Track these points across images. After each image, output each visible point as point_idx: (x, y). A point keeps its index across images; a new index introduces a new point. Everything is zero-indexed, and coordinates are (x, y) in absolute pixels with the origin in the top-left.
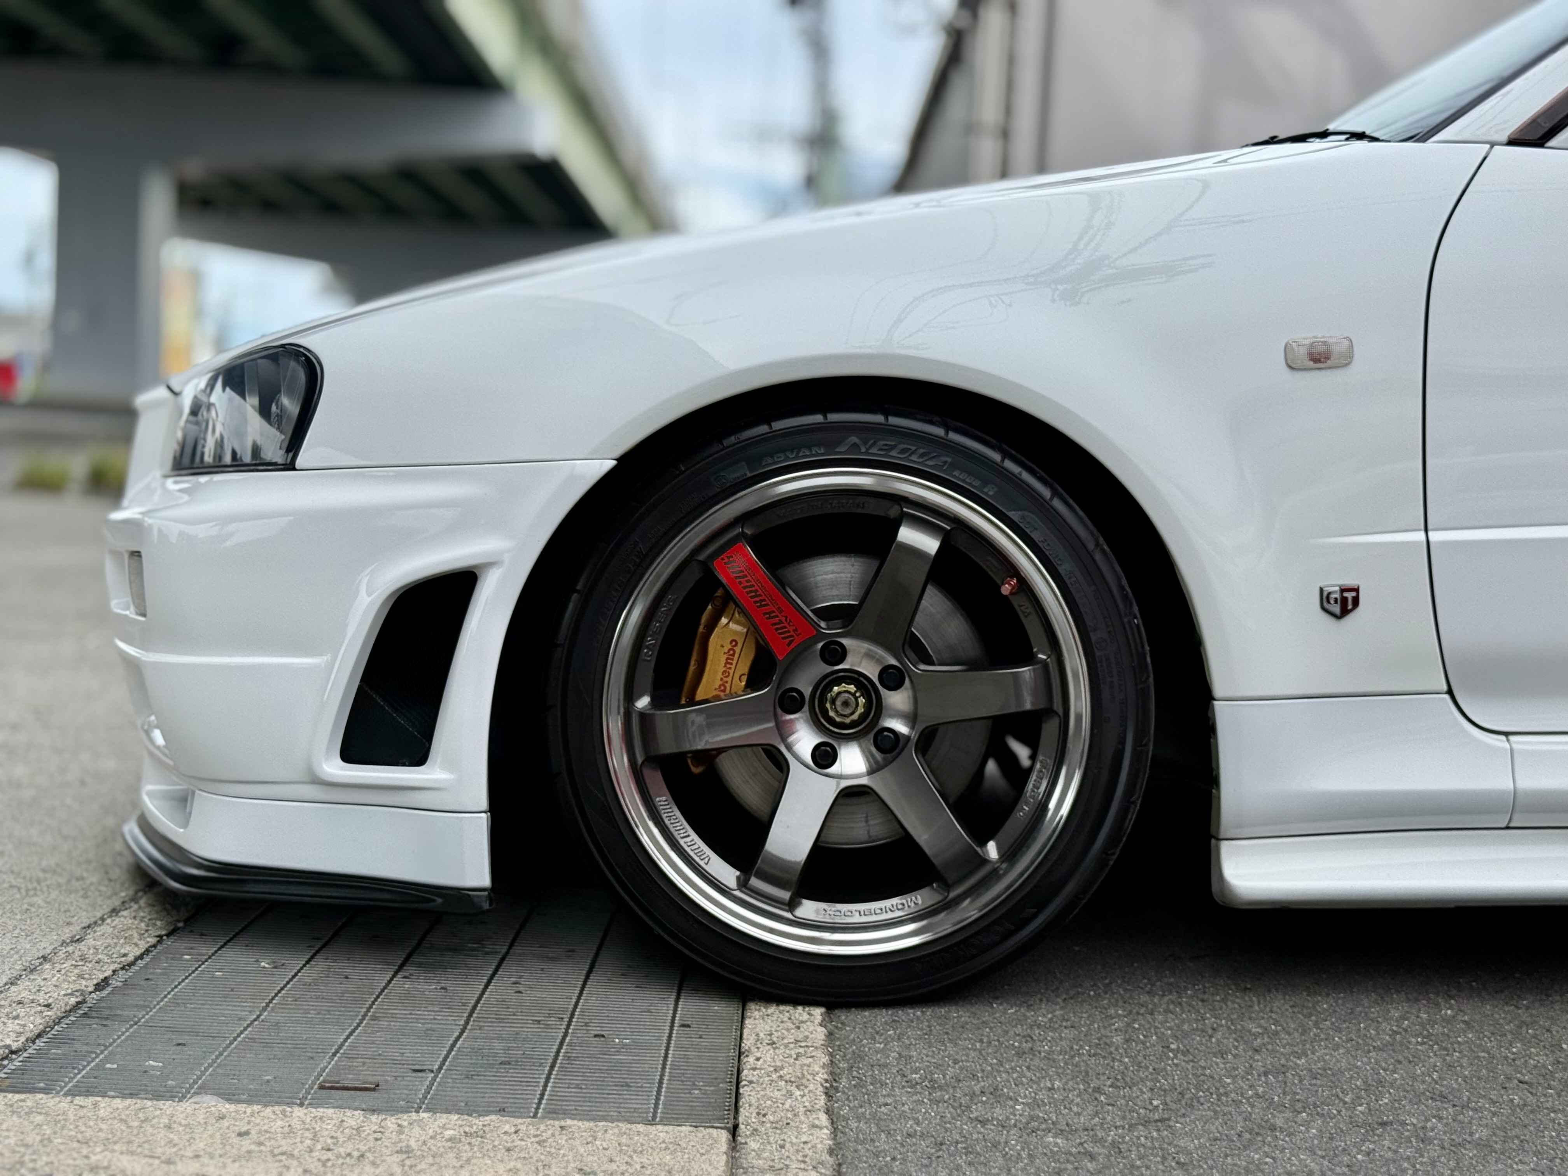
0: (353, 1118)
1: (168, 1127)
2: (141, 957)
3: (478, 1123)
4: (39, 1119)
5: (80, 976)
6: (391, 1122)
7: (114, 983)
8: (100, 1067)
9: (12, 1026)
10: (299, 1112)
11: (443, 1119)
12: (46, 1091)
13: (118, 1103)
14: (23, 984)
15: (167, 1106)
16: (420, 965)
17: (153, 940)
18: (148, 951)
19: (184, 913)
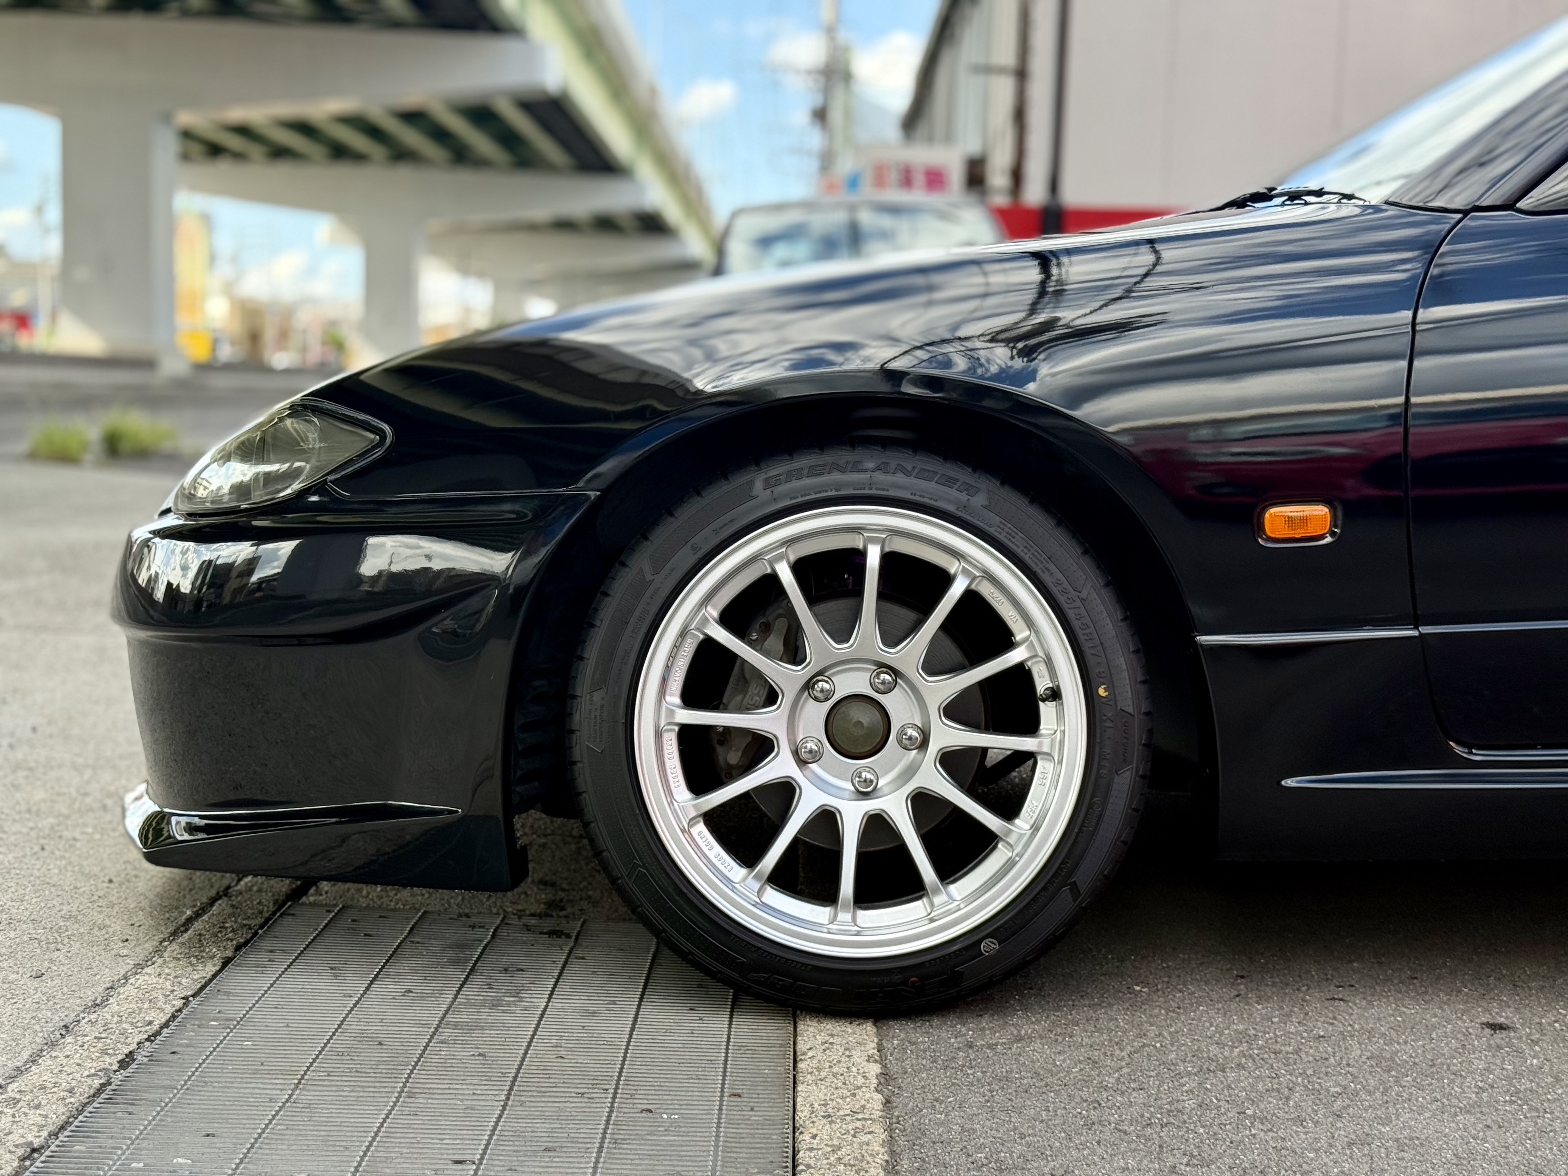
2: (166, 1025)
7: (140, 1058)
8: (126, 1166)
9: (34, 1117)
16: (456, 1026)
17: (179, 1003)
18: (173, 1017)
19: (211, 968)
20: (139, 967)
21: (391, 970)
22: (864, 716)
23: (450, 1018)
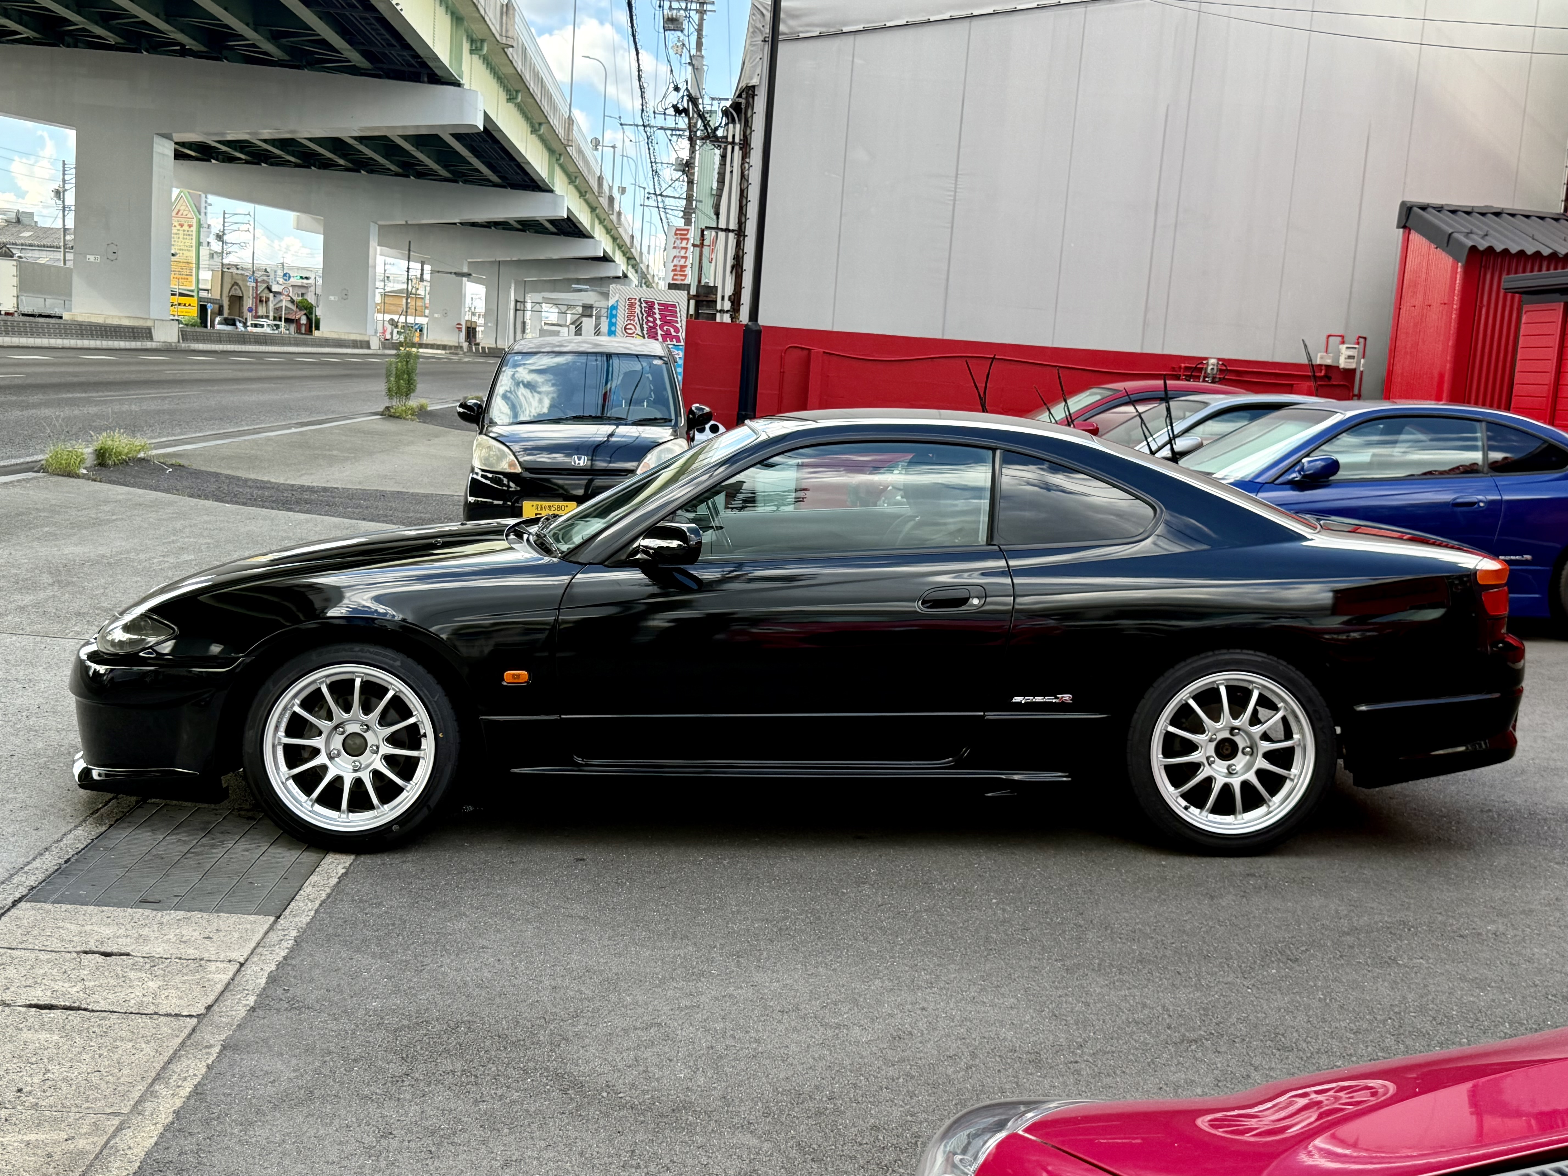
0: (148, 912)
1: (84, 915)
2: (83, 849)
3: (189, 914)
4: (41, 911)
5: (60, 858)
6: (160, 914)
7: (72, 860)
8: (64, 893)
9: (33, 878)
10: (129, 910)
11: (178, 913)
12: (44, 902)
13: (68, 906)
14: (38, 860)
15: (85, 907)
16: (193, 853)
17: (89, 841)
18: (87, 846)
19: (104, 828)
20: (76, 827)
21: (175, 831)
22: (358, 741)
23: (192, 850)
